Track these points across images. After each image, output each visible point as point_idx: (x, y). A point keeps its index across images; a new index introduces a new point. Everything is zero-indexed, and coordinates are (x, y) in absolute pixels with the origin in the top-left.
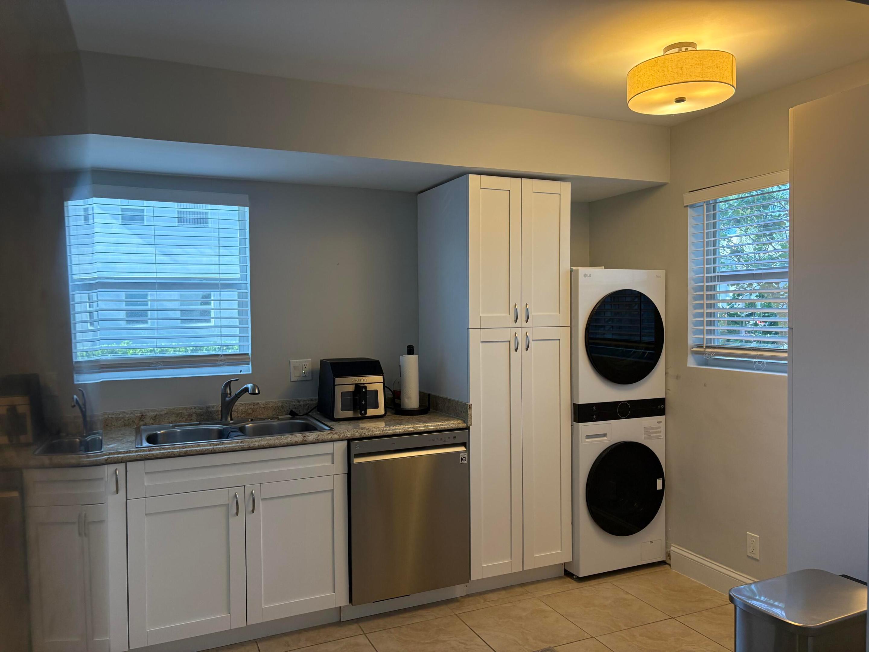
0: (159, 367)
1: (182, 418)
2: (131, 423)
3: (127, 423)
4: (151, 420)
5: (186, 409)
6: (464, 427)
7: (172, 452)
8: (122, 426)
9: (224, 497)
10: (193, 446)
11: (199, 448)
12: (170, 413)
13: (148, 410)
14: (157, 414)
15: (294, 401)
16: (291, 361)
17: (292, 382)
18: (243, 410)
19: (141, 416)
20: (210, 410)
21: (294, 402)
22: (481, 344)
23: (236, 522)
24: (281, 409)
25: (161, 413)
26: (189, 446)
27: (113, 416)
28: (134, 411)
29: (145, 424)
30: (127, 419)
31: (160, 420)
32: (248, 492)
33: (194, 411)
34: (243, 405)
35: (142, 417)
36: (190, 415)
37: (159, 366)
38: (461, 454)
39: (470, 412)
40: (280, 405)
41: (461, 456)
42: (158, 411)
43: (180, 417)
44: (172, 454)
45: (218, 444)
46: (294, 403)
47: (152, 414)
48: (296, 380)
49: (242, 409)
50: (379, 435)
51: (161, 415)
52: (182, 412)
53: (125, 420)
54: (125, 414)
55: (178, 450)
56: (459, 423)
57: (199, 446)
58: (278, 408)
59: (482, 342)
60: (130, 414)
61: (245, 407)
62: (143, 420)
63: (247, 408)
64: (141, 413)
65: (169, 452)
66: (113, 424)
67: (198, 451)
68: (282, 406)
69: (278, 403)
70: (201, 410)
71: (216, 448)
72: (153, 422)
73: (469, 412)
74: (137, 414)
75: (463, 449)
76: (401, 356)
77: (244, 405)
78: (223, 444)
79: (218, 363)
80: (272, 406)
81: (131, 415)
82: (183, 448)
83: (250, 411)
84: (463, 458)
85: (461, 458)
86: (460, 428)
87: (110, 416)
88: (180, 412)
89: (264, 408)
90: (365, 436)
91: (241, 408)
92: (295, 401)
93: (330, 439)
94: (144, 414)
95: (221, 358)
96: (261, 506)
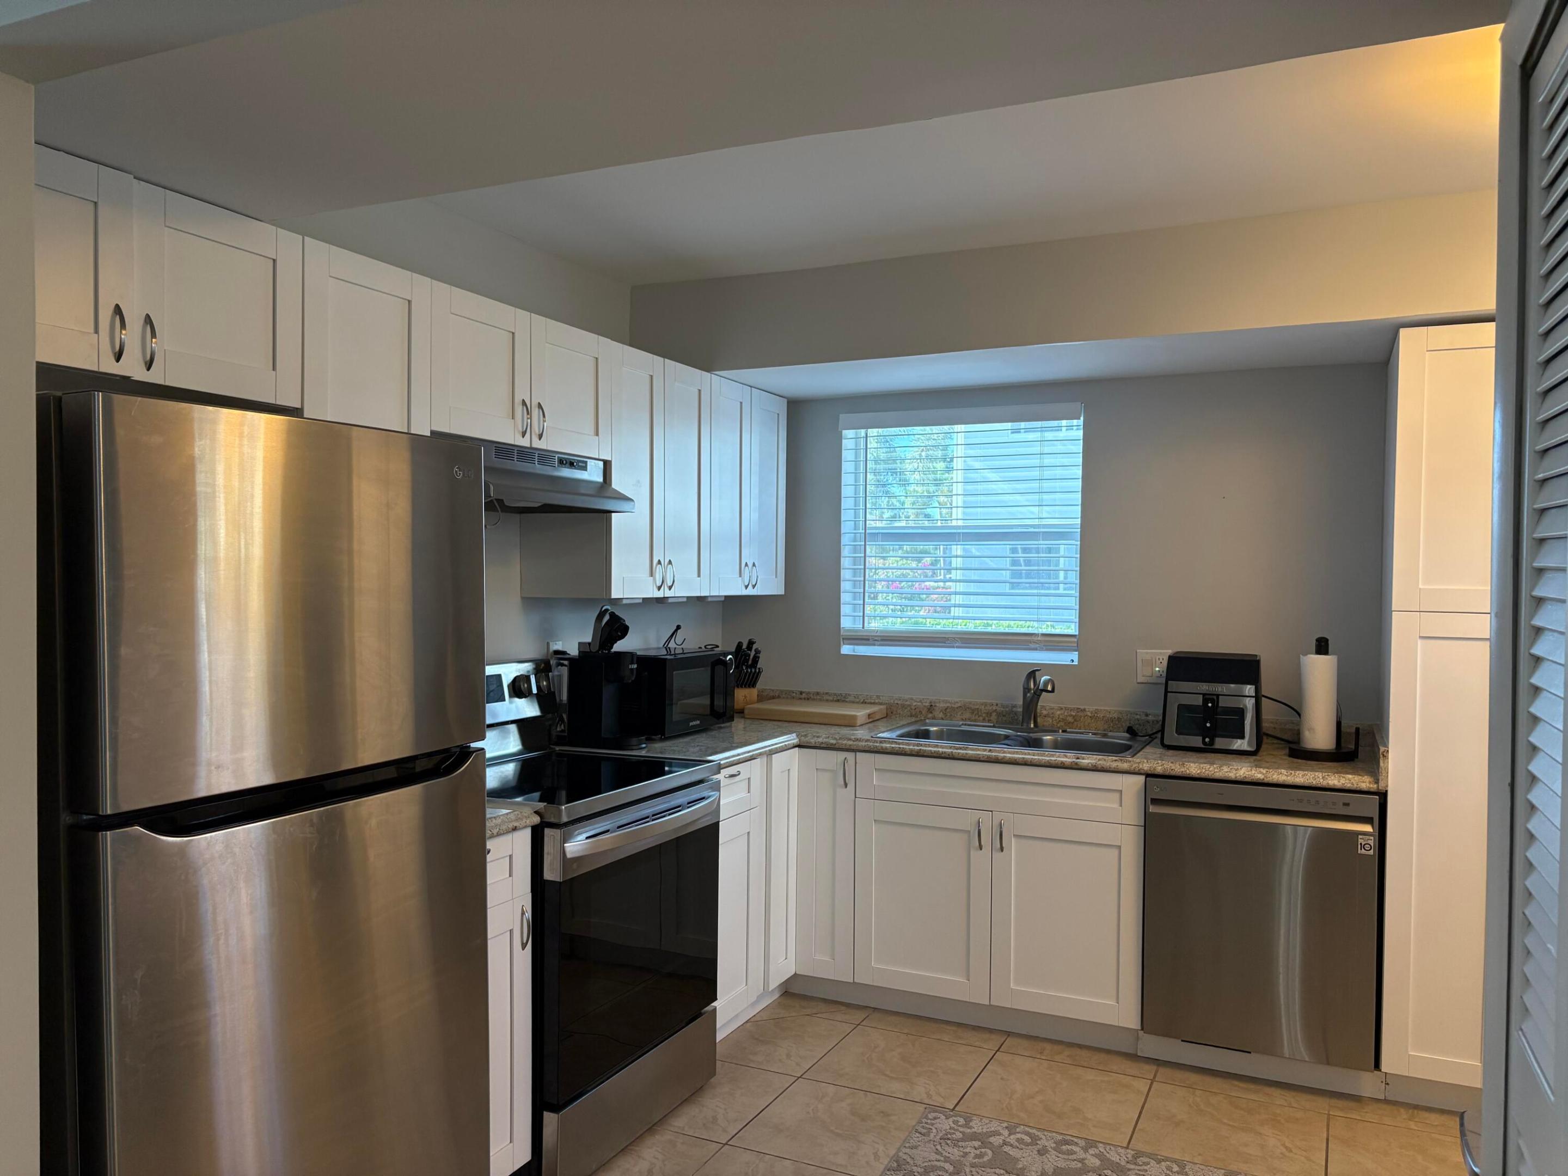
0: (957, 645)
1: (979, 717)
2: (918, 712)
3: (914, 713)
4: (941, 713)
5: (986, 704)
6: (1372, 790)
7: (903, 748)
8: (908, 716)
9: (966, 821)
10: (929, 746)
11: (935, 749)
12: (964, 708)
13: (940, 699)
14: (948, 707)
15: (1139, 713)
16: (1138, 651)
17: (1139, 683)
18: (1061, 717)
19: (929, 707)
20: (1014, 709)
21: (1140, 715)
22: (1420, 642)
23: (981, 859)
24: (1117, 722)
25: (953, 706)
26: (926, 744)
27: (899, 702)
28: (923, 699)
29: (934, 718)
30: (913, 708)
31: (951, 715)
32: (996, 823)
33: (994, 708)
34: (1062, 709)
35: (931, 708)
36: (989, 714)
37: (956, 643)
38: (1360, 837)
39: (1384, 763)
40: (1116, 717)
41: (1359, 840)
42: (950, 703)
43: (976, 715)
44: (903, 751)
45: (960, 748)
46: (1138, 717)
47: (942, 705)
48: (1146, 681)
49: (1059, 715)
50: (1197, 776)
51: (953, 709)
52: (978, 709)
53: (912, 709)
54: (913, 701)
55: (911, 747)
56: (1364, 782)
57: (937, 746)
58: (1112, 720)
59: (1420, 637)
60: (919, 702)
61: (1064, 712)
62: (931, 712)
63: (1066, 714)
64: (931, 703)
65: (900, 748)
66: (899, 711)
67: (933, 752)
68: (1118, 718)
69: (1113, 714)
70: (1003, 708)
71: (955, 752)
72: (943, 717)
73: (1381, 764)
74: (926, 703)
75: (1368, 828)
76: (1301, 656)
77: (1064, 709)
78: (966, 749)
79: (1032, 646)
80: (1103, 717)
81: (919, 704)
82: (918, 746)
83: (1070, 719)
84: (1364, 845)
85: (1361, 844)
86: (1363, 790)
87: (896, 702)
88: (977, 707)
89: (1090, 717)
90: (1173, 773)
91: (1058, 712)
92: (1141, 713)
93: (1114, 768)
94: (933, 705)
95: (1039, 638)
96: (1013, 845)
